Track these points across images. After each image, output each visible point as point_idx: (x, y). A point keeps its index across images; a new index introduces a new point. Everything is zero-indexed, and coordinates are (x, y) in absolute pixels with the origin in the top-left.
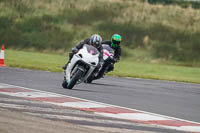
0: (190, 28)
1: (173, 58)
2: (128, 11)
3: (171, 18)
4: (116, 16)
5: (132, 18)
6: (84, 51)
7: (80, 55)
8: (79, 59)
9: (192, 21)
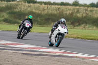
0: (43, 12)
1: (37, 24)
2: (20, 6)
3: (36, 9)
4: (16, 8)
5: (21, 9)
6: (59, 27)
7: (59, 30)
8: (58, 32)
9: (44, 10)
